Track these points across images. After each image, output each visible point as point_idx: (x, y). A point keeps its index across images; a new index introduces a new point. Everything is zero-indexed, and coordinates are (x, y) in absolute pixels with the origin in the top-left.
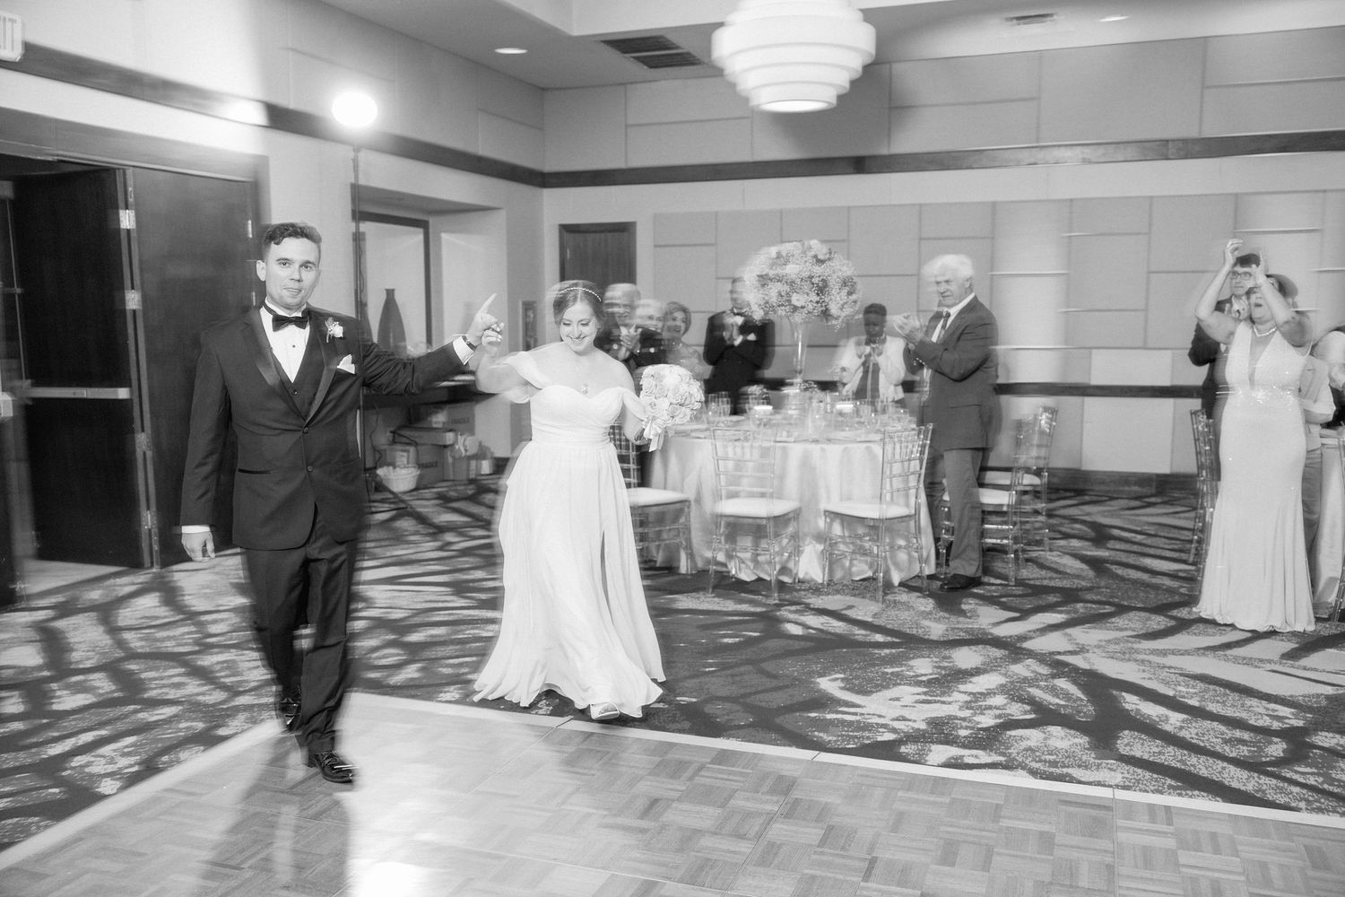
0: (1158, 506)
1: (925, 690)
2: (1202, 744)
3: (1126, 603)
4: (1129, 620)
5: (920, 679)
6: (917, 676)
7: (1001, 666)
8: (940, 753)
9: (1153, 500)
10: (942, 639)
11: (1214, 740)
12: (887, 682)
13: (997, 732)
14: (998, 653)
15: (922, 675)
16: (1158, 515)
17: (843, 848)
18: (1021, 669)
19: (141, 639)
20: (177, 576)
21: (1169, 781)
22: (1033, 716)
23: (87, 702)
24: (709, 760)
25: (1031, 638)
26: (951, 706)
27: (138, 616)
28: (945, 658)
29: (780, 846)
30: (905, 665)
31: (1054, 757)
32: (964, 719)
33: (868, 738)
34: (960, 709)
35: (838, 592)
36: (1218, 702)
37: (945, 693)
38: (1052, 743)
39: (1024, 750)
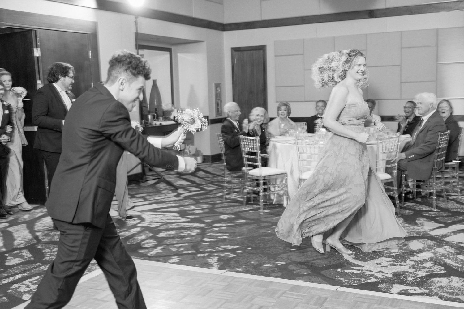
1: (394, 259)
6: (391, 253)
7: (432, 249)
8: (397, 288)
12: (376, 256)
13: (426, 279)
14: (431, 243)
15: (393, 253)
22: (445, 272)
23: (20, 262)
25: (449, 236)
26: (405, 267)
28: (405, 245)
31: (453, 291)
32: (411, 273)
33: (364, 280)
34: (409, 268)
37: (403, 261)
38: (453, 284)
39: (438, 287)
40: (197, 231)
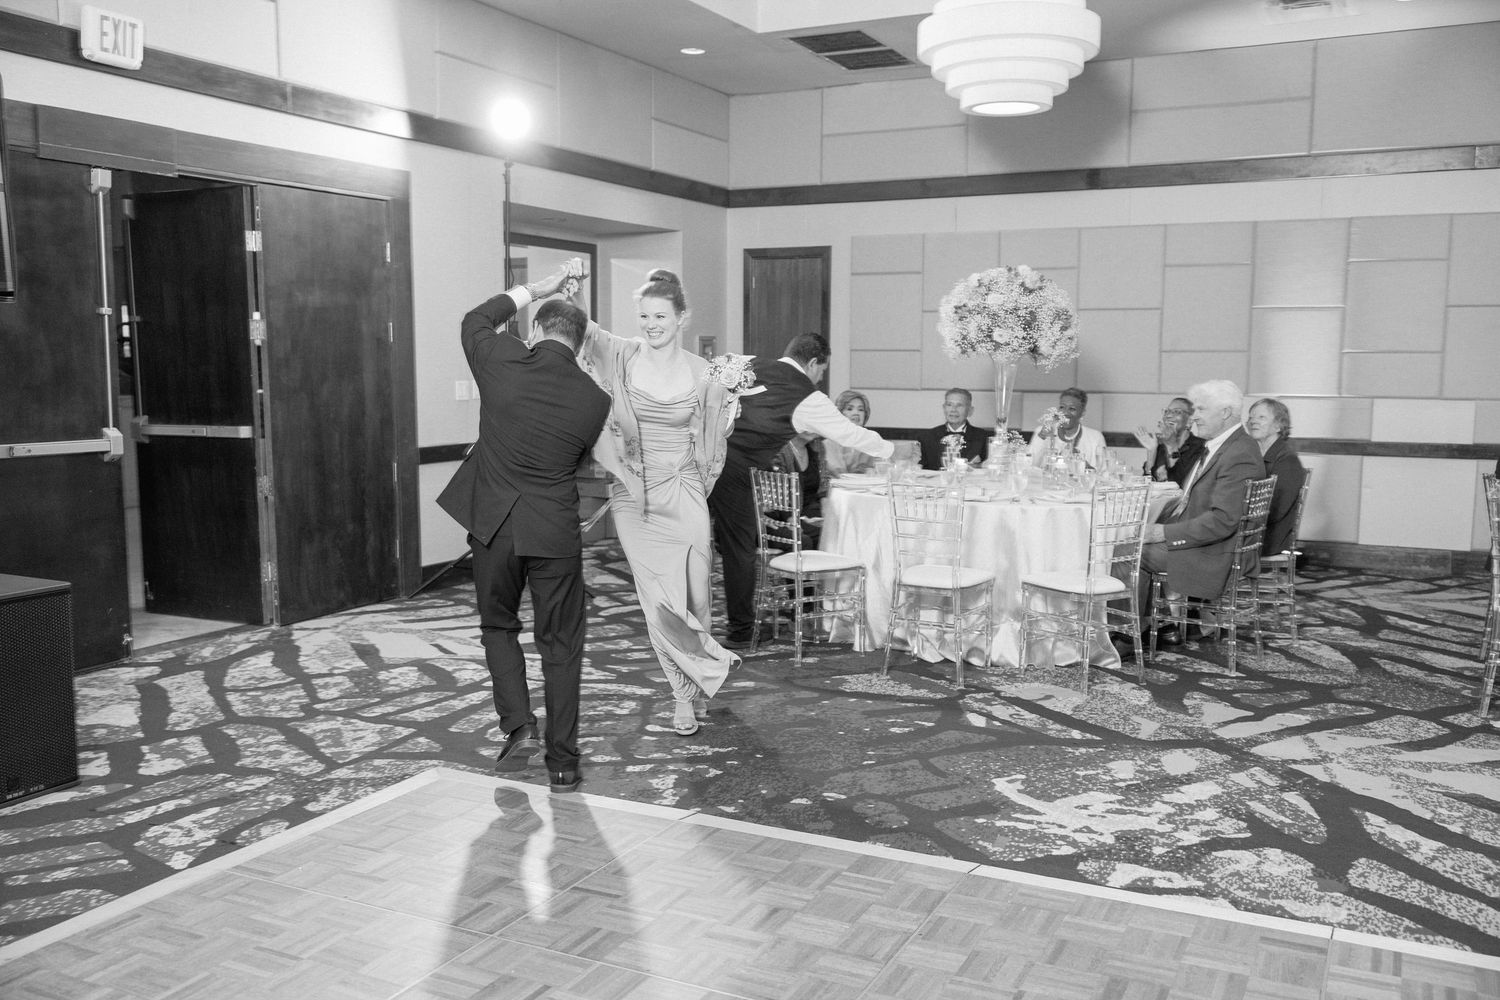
0: (1452, 590)
1: (1121, 797)
2: (1457, 880)
3: (1390, 705)
4: (1390, 726)
5: (1117, 784)
6: (1114, 781)
7: (1218, 774)
8: (1126, 873)
9: (1447, 582)
10: (1153, 739)
11: (1474, 876)
12: (1077, 787)
13: (1200, 852)
14: (1218, 758)
15: (1121, 780)
16: (1450, 601)
17: (985, 979)
18: (1242, 779)
19: (245, 702)
20: (296, 635)
21: (1407, 922)
22: (1248, 833)
23: (176, 768)
24: (846, 867)
25: (1263, 742)
26: (1150, 818)
27: (247, 677)
28: (1153, 761)
29: (911, 972)
30: (1102, 767)
31: (1266, 885)
32: (1162, 835)
33: (1040, 851)
34: (1159, 823)
35: (1037, 679)
36: (1487, 829)
37: (1145, 802)
38: (1266, 868)
39: (1231, 875)
40: (633, 704)
